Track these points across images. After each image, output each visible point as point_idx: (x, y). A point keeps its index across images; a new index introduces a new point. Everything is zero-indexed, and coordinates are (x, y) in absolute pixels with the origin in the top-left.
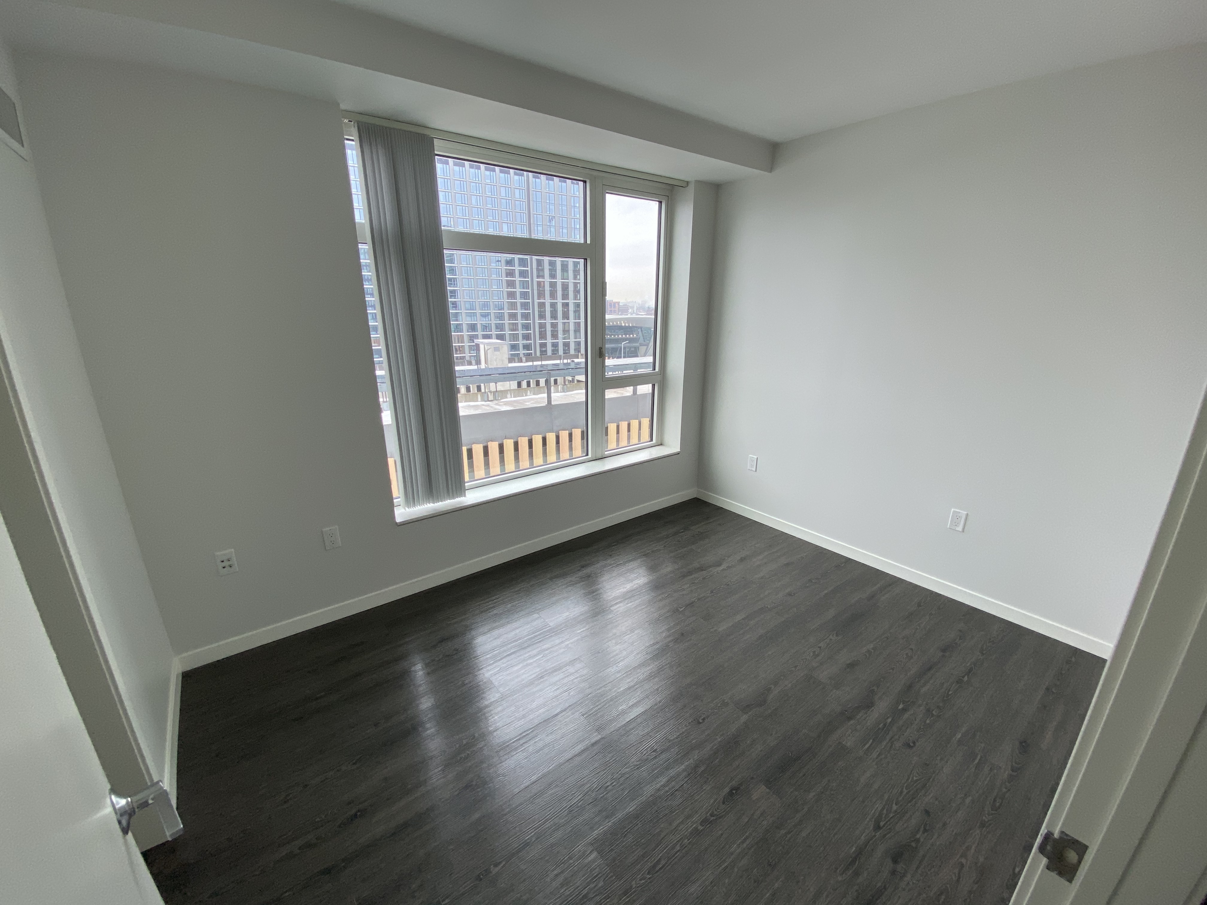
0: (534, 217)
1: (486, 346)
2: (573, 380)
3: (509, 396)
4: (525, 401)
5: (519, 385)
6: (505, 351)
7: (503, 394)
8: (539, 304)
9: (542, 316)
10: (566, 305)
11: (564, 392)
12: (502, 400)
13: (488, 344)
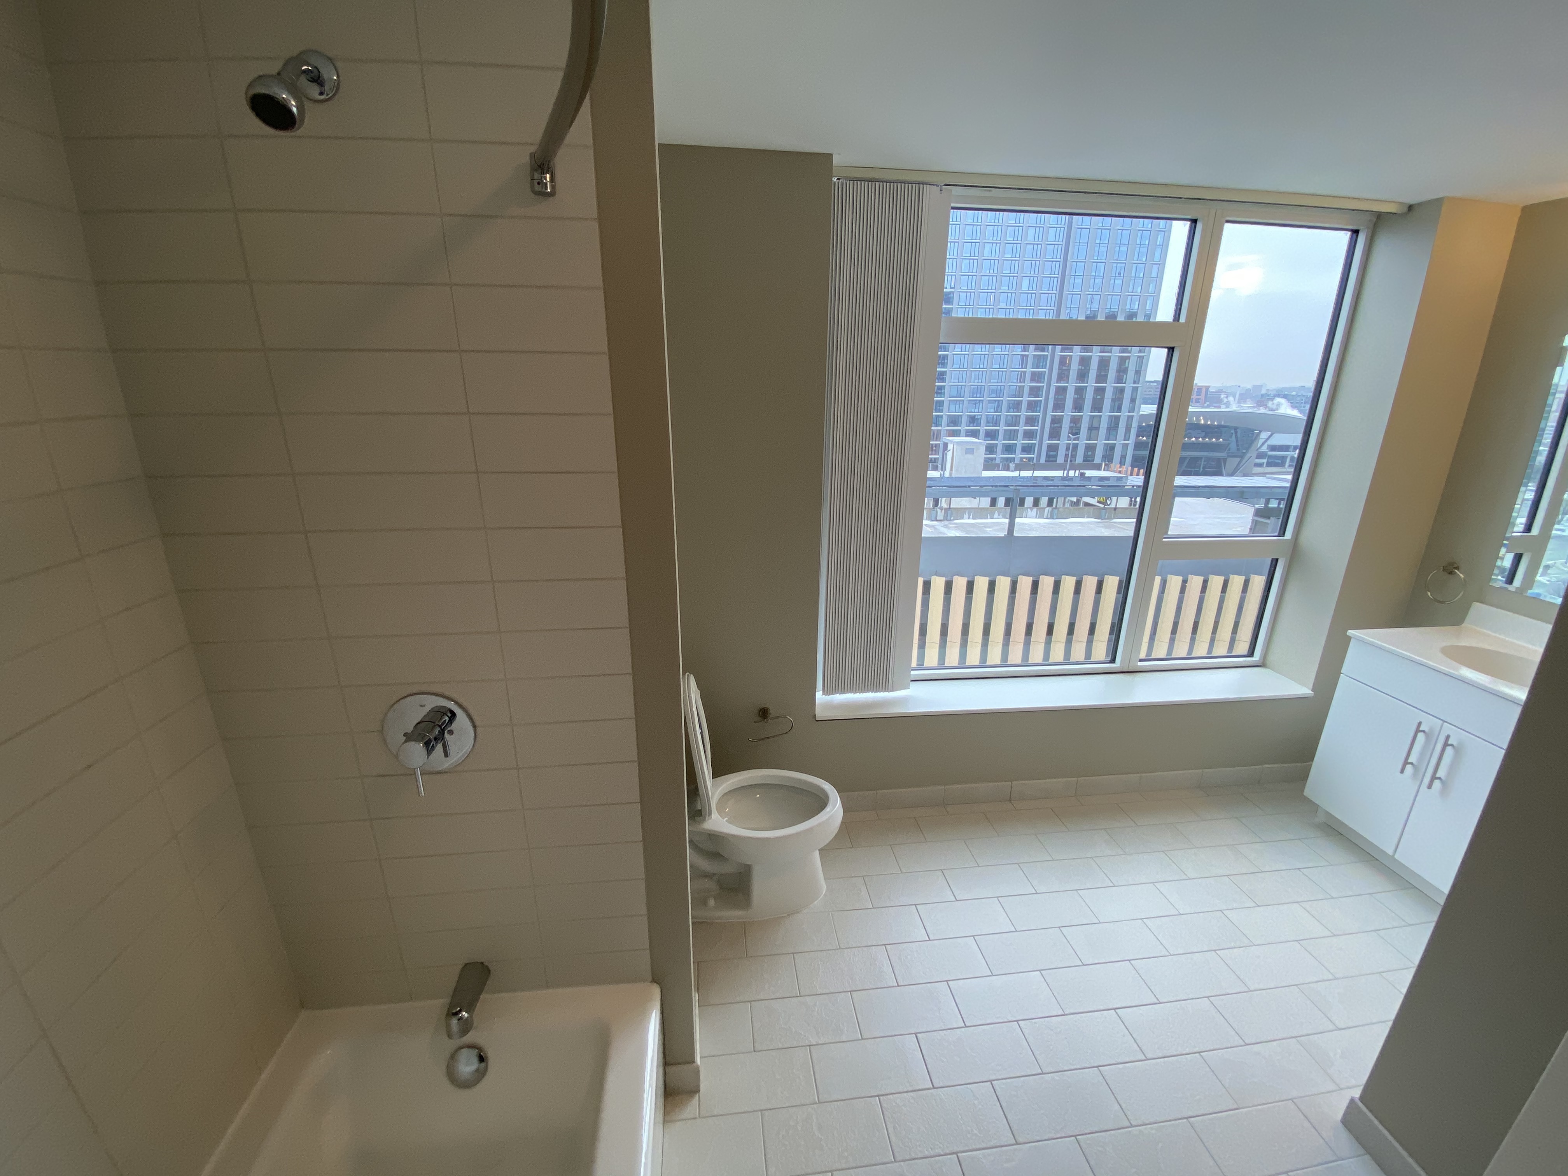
0: (1071, 266)
1: (955, 446)
2: (1078, 501)
3: (966, 516)
4: (986, 525)
5: (993, 502)
6: (981, 454)
7: (960, 512)
8: (1058, 388)
9: (1059, 406)
10: (1100, 391)
11: (1052, 517)
12: (955, 521)
13: (959, 443)
